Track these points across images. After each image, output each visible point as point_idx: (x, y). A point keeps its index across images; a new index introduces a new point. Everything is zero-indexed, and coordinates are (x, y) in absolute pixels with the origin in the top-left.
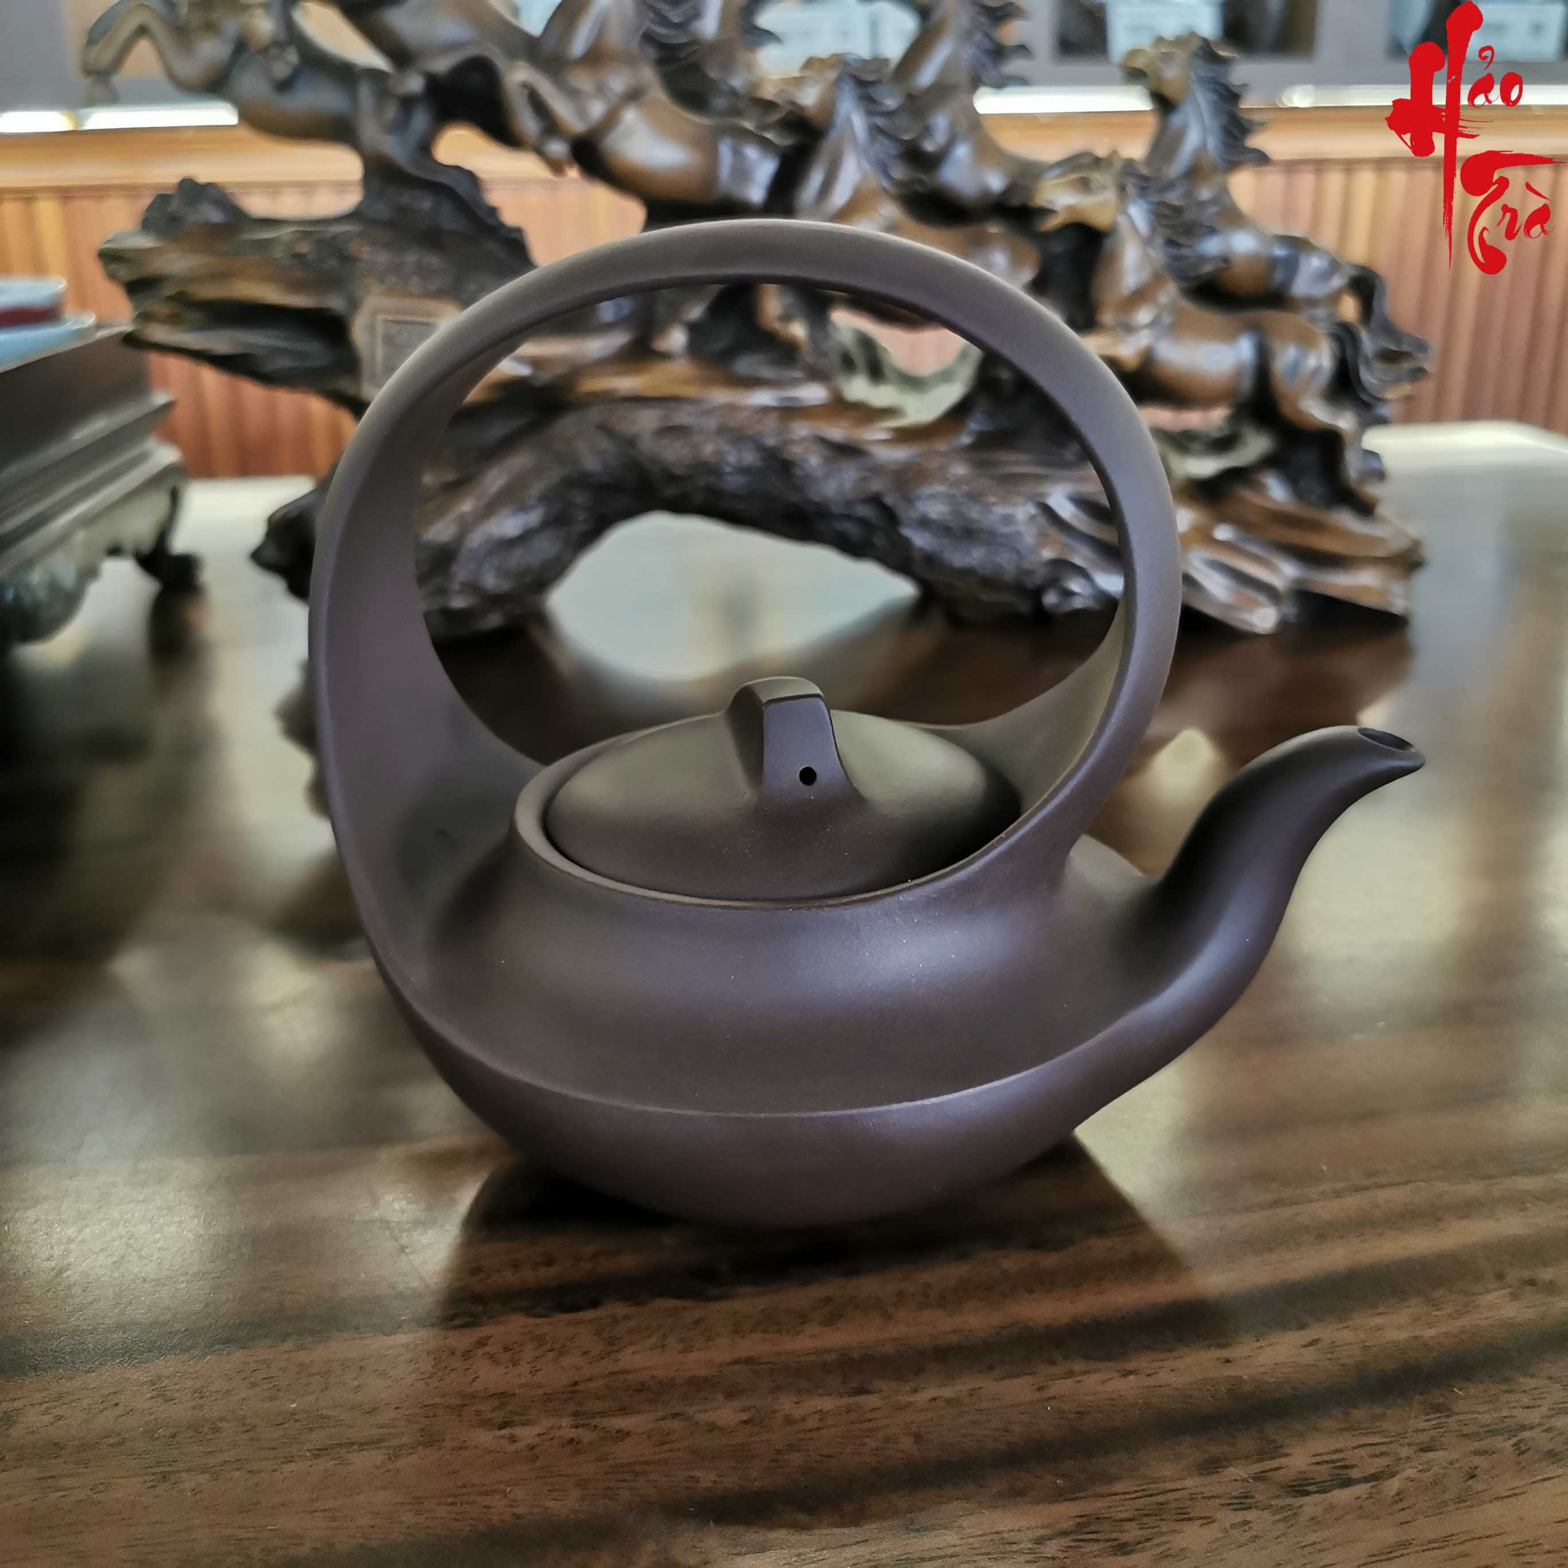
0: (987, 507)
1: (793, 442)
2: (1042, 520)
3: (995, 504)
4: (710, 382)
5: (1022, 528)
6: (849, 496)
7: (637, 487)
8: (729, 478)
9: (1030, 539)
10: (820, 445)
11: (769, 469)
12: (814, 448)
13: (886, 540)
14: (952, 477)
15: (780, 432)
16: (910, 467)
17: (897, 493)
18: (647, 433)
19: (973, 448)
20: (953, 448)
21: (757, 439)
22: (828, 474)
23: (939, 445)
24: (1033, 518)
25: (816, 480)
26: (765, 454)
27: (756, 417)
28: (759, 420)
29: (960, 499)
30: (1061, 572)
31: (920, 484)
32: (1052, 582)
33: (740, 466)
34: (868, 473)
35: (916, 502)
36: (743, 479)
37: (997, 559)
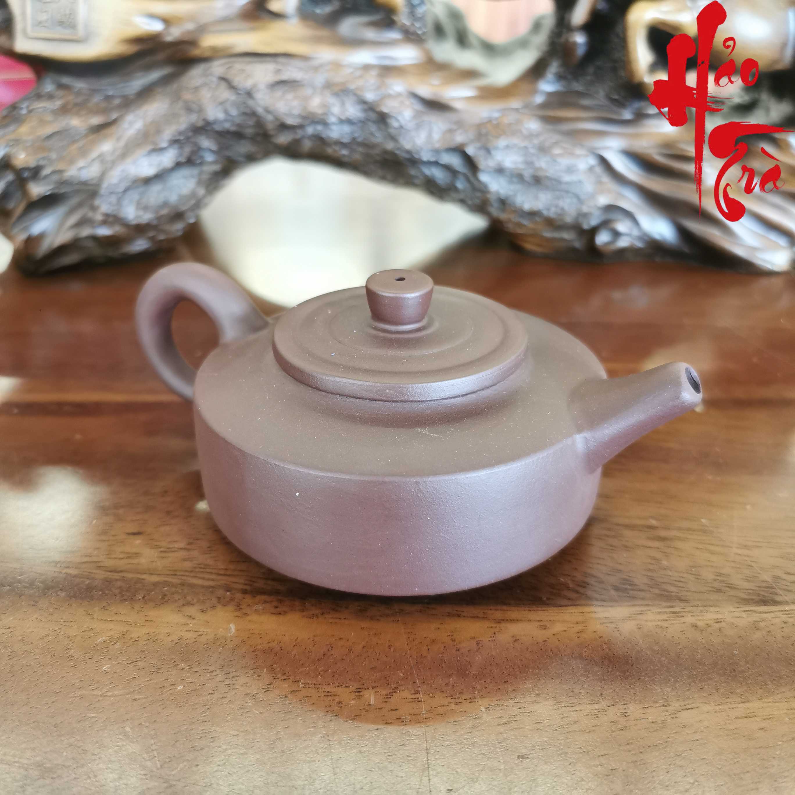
0: (554, 160)
1: (390, 96)
2: (599, 170)
3: (561, 155)
5: (582, 177)
6: (437, 145)
7: (257, 134)
8: (334, 128)
9: (588, 187)
10: (413, 100)
11: (369, 120)
12: (407, 103)
13: (467, 185)
14: (525, 132)
15: (379, 88)
16: (490, 121)
17: (478, 145)
18: (262, 86)
19: (544, 106)
20: (527, 106)
21: (359, 93)
22: (418, 127)
23: (515, 103)
24: (591, 169)
25: (409, 131)
26: (366, 107)
27: (358, 73)
28: (361, 77)
29: (532, 151)
30: (613, 216)
31: (498, 137)
32: (605, 224)
33: (343, 118)
34: (454, 127)
35: (493, 152)
36: (347, 129)
37: (561, 203)
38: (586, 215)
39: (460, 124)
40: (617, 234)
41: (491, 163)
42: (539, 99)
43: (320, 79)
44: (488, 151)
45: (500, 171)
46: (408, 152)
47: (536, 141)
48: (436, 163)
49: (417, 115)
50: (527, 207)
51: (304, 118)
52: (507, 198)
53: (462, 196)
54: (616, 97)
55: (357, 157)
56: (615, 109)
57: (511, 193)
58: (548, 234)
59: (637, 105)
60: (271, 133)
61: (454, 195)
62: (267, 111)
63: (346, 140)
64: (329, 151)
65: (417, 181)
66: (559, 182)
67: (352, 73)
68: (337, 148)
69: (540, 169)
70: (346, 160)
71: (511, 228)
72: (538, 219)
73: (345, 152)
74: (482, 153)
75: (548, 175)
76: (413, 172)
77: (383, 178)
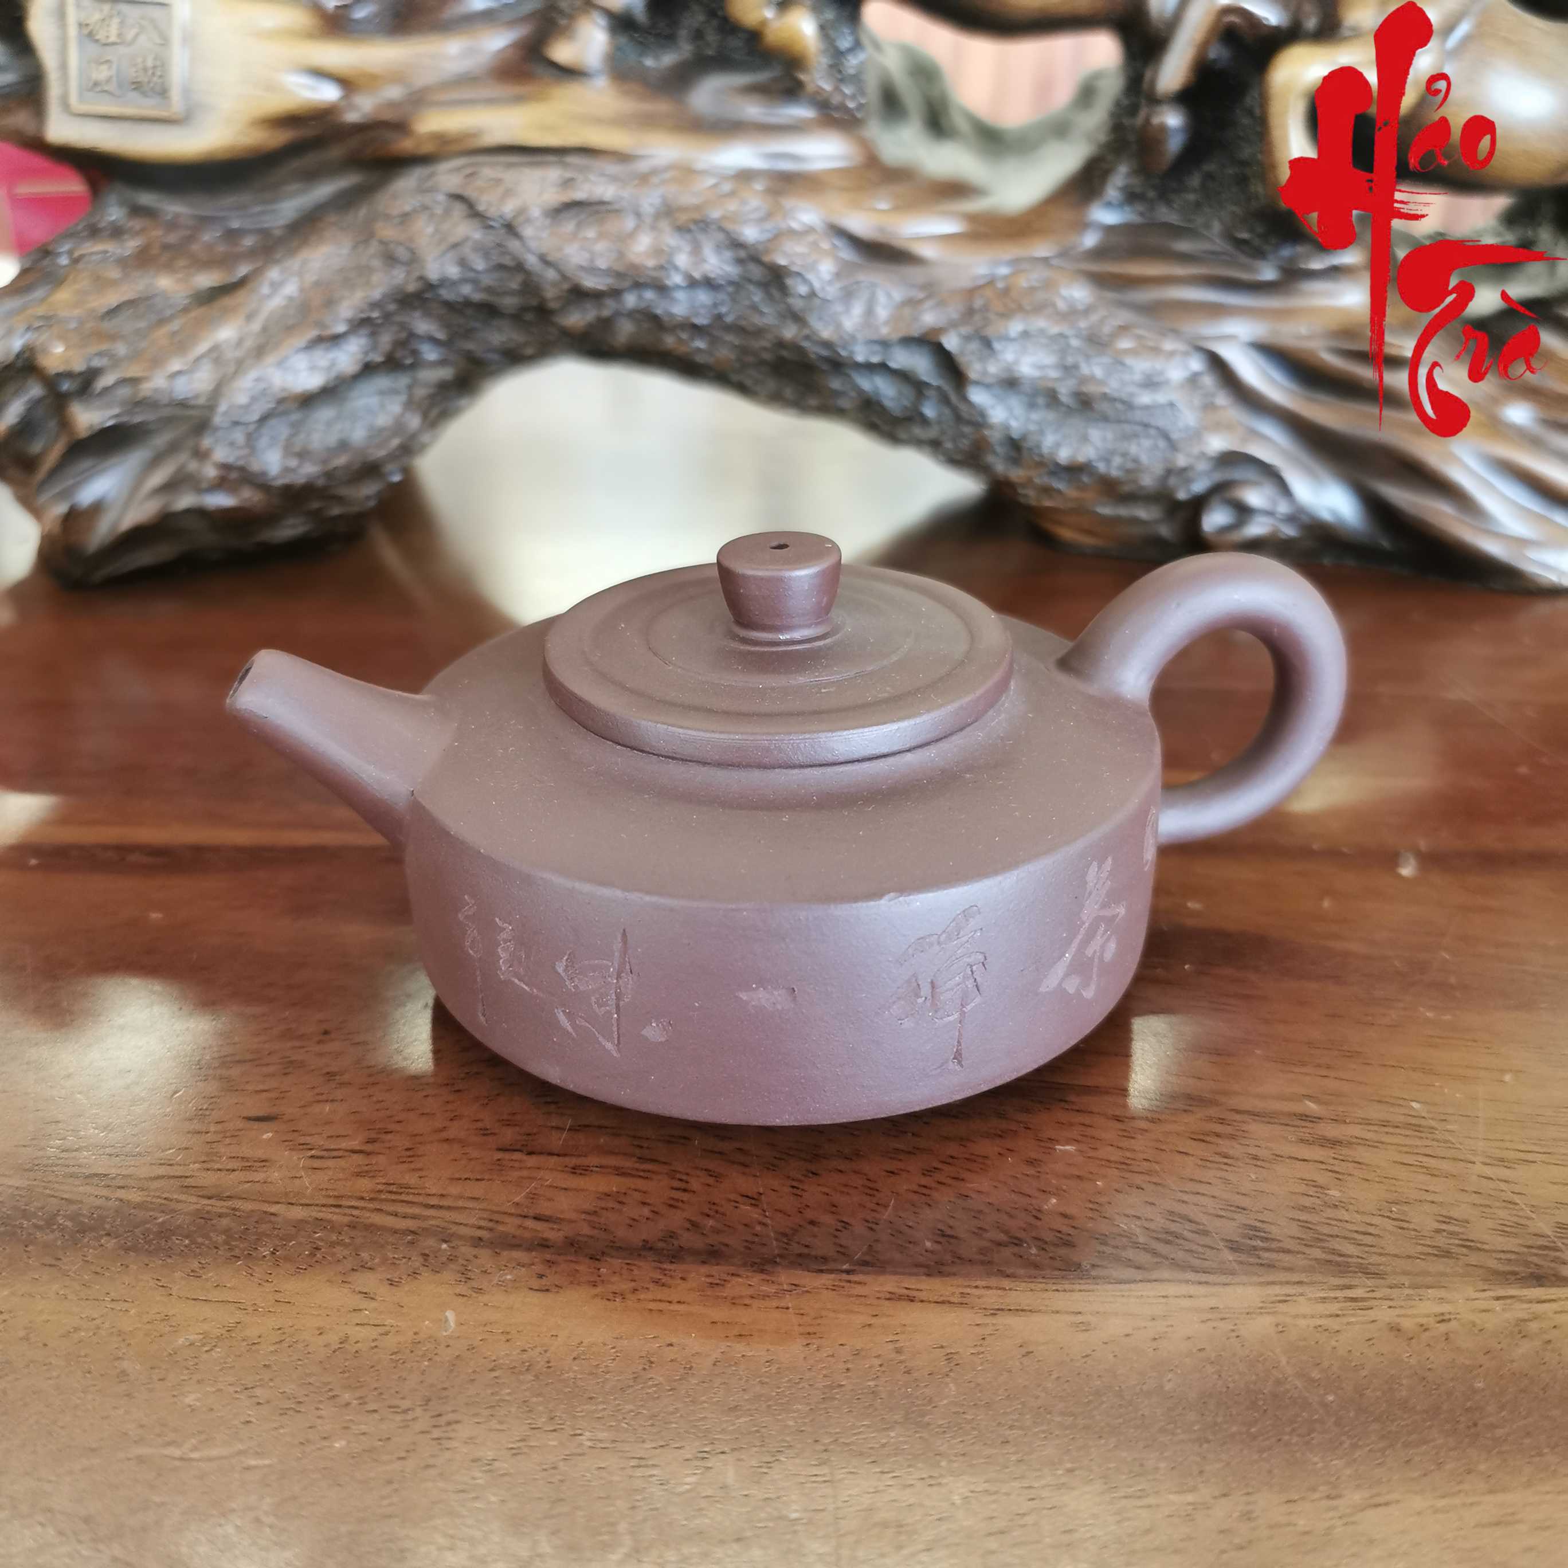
0: (1119, 360)
1: (792, 233)
2: (1209, 381)
3: (1132, 352)
4: (647, 122)
5: (1176, 396)
6: (885, 331)
7: (524, 309)
8: (681, 295)
9: (1189, 417)
10: (838, 242)
11: (750, 281)
12: (825, 245)
13: (947, 411)
14: (1061, 305)
15: (769, 216)
16: (991, 282)
17: (965, 330)
18: (536, 212)
19: (1099, 253)
20: (1063, 254)
21: (729, 226)
22: (848, 295)
23: (1042, 249)
24: (1193, 380)
25: (828, 301)
26: (742, 254)
27: (727, 187)
28: (732, 194)
29: (1075, 342)
30: (1237, 474)
31: (1006, 315)
32: (1220, 491)
33: (697, 275)
34: (921, 295)
35: (997, 346)
36: (703, 297)
37: (1133, 449)
38: (1184, 473)
39: (930, 289)
40: (1243, 512)
41: (993, 368)
42: (1090, 240)
43: (650, 200)
44: (987, 343)
45: (1011, 383)
46: (827, 344)
47: (1083, 324)
48: (883, 367)
49: (844, 270)
50: (1064, 455)
51: (619, 275)
52: (1024, 437)
53: (932, 433)
54: (1245, 235)
55: (724, 354)
56: (1243, 259)
57: (1032, 427)
58: (1106, 510)
59: (1286, 252)
60: (553, 305)
61: (918, 431)
62: (544, 260)
63: (701, 321)
64: (669, 341)
65: (844, 403)
66: (1129, 405)
67: (715, 186)
68: (684, 336)
69: (1092, 379)
70: (700, 359)
71: (1030, 496)
72: (1085, 479)
73: (700, 344)
74: (974, 346)
75: (1107, 390)
76: (835, 384)
77: (775, 399)
